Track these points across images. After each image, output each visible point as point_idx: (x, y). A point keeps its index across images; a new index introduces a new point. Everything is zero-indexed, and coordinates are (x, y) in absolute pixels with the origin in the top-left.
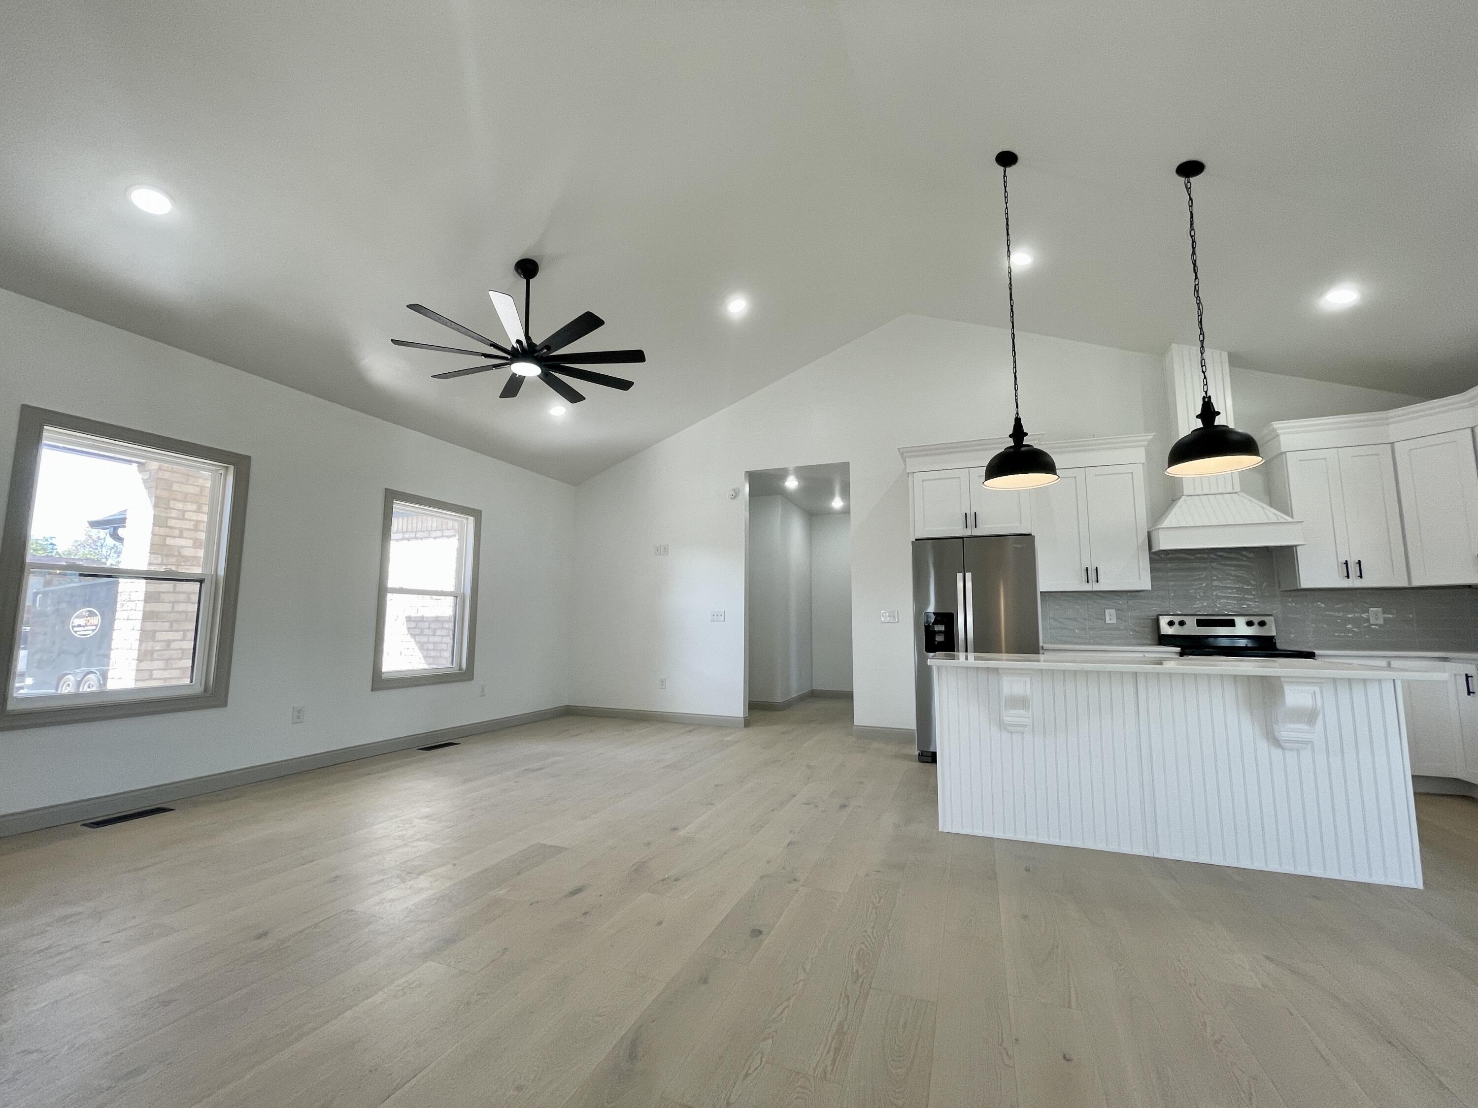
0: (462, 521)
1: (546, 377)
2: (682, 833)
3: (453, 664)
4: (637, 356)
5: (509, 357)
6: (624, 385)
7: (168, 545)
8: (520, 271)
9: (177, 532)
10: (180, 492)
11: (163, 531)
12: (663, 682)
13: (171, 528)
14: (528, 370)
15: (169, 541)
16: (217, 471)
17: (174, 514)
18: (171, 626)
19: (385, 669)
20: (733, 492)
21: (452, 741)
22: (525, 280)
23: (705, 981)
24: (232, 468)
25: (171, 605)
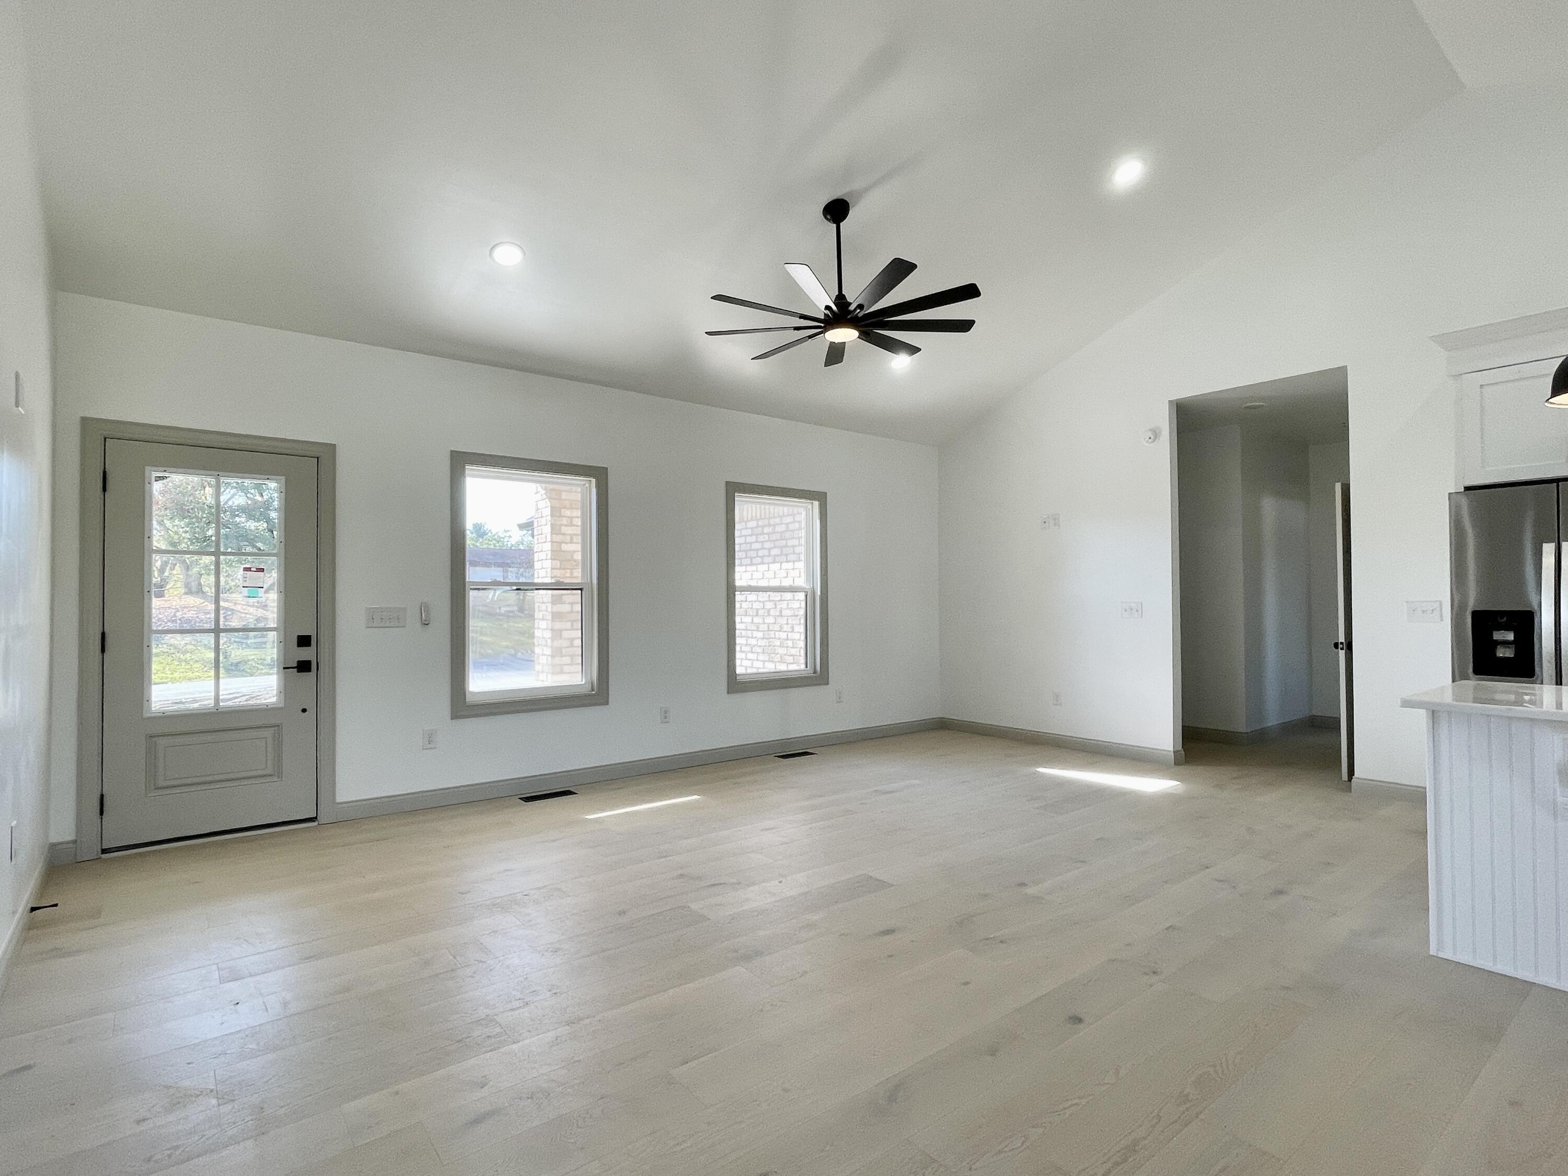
0: (807, 507)
1: (866, 335)
2: (1030, 891)
3: (807, 667)
4: (970, 292)
5: (822, 325)
6: (964, 326)
7: (564, 551)
8: (829, 217)
9: (568, 538)
10: (568, 500)
11: (558, 538)
12: (1057, 697)
13: (564, 534)
14: (845, 335)
15: (565, 547)
16: (584, 485)
17: (565, 521)
18: (572, 625)
19: (739, 670)
20: (1150, 434)
21: (808, 751)
22: (835, 225)
23: (993, 1052)
24: (594, 480)
25: (570, 605)
